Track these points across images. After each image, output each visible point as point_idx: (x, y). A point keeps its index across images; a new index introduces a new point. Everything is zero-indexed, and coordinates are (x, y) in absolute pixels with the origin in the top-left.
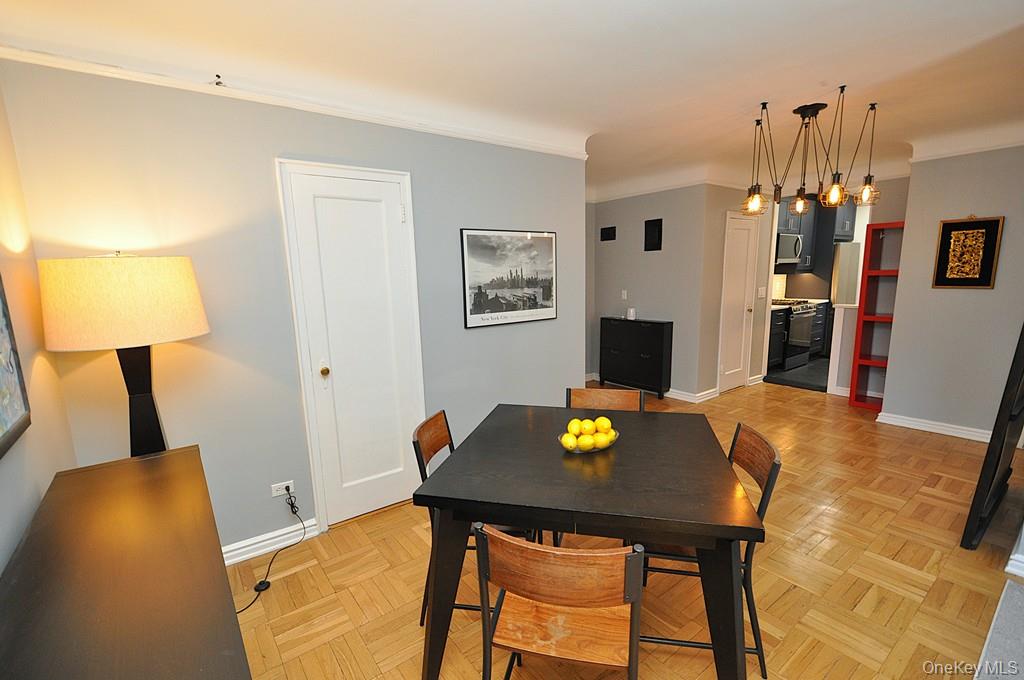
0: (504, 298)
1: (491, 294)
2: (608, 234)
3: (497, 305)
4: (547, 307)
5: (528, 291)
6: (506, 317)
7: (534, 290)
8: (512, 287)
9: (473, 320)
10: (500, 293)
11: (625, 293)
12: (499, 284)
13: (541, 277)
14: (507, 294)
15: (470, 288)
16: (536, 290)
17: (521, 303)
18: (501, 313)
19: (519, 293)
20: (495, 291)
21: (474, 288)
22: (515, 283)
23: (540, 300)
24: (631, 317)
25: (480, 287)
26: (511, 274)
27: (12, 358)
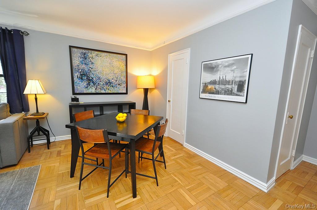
0: (215, 89)
1: (210, 87)
5: (229, 87)
6: (214, 97)
7: (233, 86)
8: (219, 84)
10: (214, 86)
12: (214, 83)
15: (202, 84)
17: (223, 91)
19: (223, 87)
20: (211, 85)
21: (204, 84)
22: (221, 82)
23: (235, 92)
25: (206, 83)
26: (220, 78)
27: (126, 87)
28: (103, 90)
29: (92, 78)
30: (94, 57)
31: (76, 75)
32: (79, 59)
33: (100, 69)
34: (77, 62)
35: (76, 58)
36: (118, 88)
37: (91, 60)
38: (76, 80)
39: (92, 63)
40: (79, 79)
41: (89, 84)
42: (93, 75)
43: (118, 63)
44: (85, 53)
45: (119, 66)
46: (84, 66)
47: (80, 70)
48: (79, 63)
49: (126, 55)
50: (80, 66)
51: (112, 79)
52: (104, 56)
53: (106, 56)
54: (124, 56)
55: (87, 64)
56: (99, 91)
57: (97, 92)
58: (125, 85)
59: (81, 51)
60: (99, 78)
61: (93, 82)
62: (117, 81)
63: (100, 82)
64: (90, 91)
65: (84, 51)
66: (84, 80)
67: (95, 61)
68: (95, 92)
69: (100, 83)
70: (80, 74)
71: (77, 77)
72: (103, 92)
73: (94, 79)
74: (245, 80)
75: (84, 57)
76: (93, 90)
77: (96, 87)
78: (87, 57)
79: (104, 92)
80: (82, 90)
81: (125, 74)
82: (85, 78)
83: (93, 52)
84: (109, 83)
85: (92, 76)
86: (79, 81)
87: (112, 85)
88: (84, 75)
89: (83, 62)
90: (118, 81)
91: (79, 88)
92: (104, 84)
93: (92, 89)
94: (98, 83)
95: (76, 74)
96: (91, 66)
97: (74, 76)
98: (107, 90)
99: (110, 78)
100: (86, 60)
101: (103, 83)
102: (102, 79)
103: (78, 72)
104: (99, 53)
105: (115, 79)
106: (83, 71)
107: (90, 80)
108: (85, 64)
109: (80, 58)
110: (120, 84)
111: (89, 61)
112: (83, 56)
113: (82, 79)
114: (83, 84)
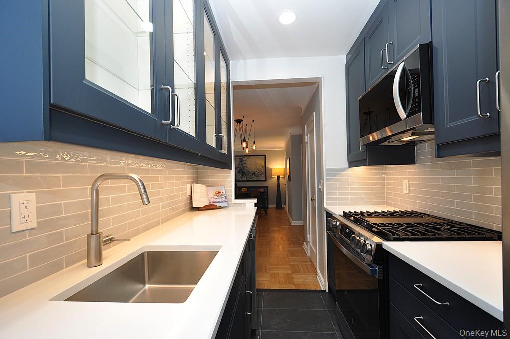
27: (265, 177)
30: (246, 159)
33: (249, 166)
36: (260, 177)
41: (242, 176)
42: (245, 170)
43: (260, 161)
45: (261, 163)
46: (240, 165)
47: (239, 168)
48: (238, 164)
49: (265, 155)
52: (251, 158)
53: (253, 158)
54: (264, 156)
55: (242, 164)
56: (247, 180)
58: (265, 175)
59: (239, 157)
60: (248, 172)
61: (245, 175)
63: (249, 174)
64: (243, 180)
67: (246, 162)
70: (239, 170)
72: (251, 180)
73: (245, 172)
76: (245, 179)
77: (246, 177)
81: (264, 168)
82: (241, 172)
84: (254, 174)
87: (256, 175)
89: (240, 163)
90: (260, 173)
92: (251, 175)
96: (244, 165)
98: (253, 179)
99: (255, 171)
100: (242, 162)
102: (250, 172)
104: (249, 157)
105: (258, 171)
107: (243, 173)
110: (262, 175)
112: (240, 160)
113: (239, 173)
114: (240, 176)
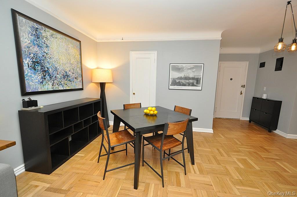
0: (182, 82)
1: (177, 81)
2: (262, 65)
3: (179, 84)
4: (197, 86)
5: (191, 81)
6: (182, 88)
7: (193, 81)
8: (185, 80)
9: (171, 87)
10: (180, 81)
11: (265, 88)
13: (196, 77)
14: (183, 81)
15: (171, 79)
16: (194, 81)
17: (188, 84)
18: (180, 86)
19: (187, 81)
20: (179, 80)
21: (172, 79)
22: (186, 78)
23: (195, 84)
24: (264, 97)
25: (174, 79)
26: (185, 76)
27: (81, 81)
28: (61, 86)
29: (47, 68)
30: (48, 37)
31: (26, 62)
32: (29, 37)
33: (56, 56)
34: (26, 40)
35: (24, 34)
36: (75, 82)
37: (45, 41)
38: (26, 70)
39: (47, 47)
40: (30, 69)
41: (44, 78)
42: (49, 64)
44: (37, 28)
45: (75, 55)
46: (36, 49)
47: (32, 55)
48: (29, 43)
49: (80, 42)
50: (31, 48)
51: (69, 71)
52: (59, 39)
53: (62, 38)
54: (78, 43)
55: (41, 47)
57: (55, 89)
58: (81, 79)
59: (31, 23)
60: (56, 69)
61: (49, 75)
62: (74, 75)
63: (57, 74)
64: (45, 89)
65: (36, 26)
66: (38, 71)
67: (50, 44)
68: (52, 90)
69: (58, 76)
70: (33, 62)
71: (27, 65)
73: (50, 69)
74: (201, 78)
75: (36, 34)
77: (52, 82)
78: (40, 36)
79: (62, 89)
80: (36, 87)
82: (39, 68)
83: (47, 29)
84: (66, 76)
85: (48, 66)
86: (31, 73)
87: (69, 79)
88: (37, 62)
89: (35, 42)
90: (75, 73)
91: (31, 83)
92: (61, 78)
93: (48, 84)
94: (55, 75)
95: (26, 60)
96: (45, 51)
97: (24, 65)
98: (65, 86)
99: (67, 70)
100: (39, 39)
101: (60, 76)
102: (59, 71)
103: (29, 58)
104: (54, 33)
105: (72, 71)
106: (35, 56)
107: (45, 71)
108: (39, 46)
109: (31, 35)
110: (77, 78)
111: (42, 42)
112: (34, 33)
113: (35, 69)
114: (37, 77)
